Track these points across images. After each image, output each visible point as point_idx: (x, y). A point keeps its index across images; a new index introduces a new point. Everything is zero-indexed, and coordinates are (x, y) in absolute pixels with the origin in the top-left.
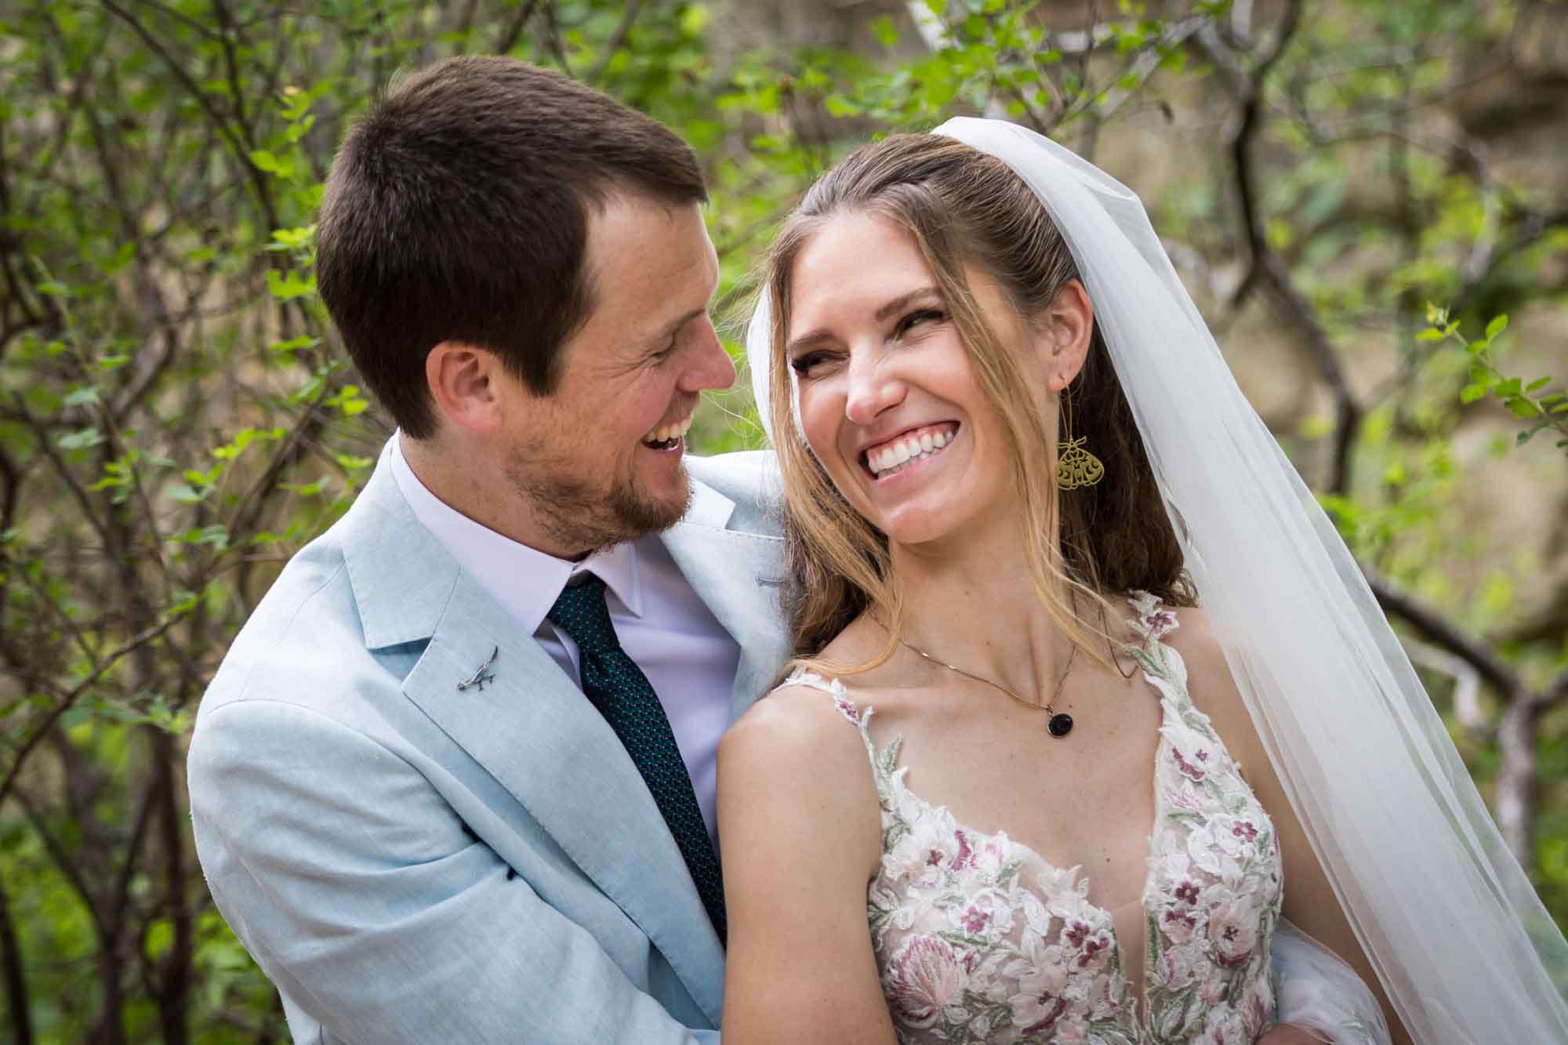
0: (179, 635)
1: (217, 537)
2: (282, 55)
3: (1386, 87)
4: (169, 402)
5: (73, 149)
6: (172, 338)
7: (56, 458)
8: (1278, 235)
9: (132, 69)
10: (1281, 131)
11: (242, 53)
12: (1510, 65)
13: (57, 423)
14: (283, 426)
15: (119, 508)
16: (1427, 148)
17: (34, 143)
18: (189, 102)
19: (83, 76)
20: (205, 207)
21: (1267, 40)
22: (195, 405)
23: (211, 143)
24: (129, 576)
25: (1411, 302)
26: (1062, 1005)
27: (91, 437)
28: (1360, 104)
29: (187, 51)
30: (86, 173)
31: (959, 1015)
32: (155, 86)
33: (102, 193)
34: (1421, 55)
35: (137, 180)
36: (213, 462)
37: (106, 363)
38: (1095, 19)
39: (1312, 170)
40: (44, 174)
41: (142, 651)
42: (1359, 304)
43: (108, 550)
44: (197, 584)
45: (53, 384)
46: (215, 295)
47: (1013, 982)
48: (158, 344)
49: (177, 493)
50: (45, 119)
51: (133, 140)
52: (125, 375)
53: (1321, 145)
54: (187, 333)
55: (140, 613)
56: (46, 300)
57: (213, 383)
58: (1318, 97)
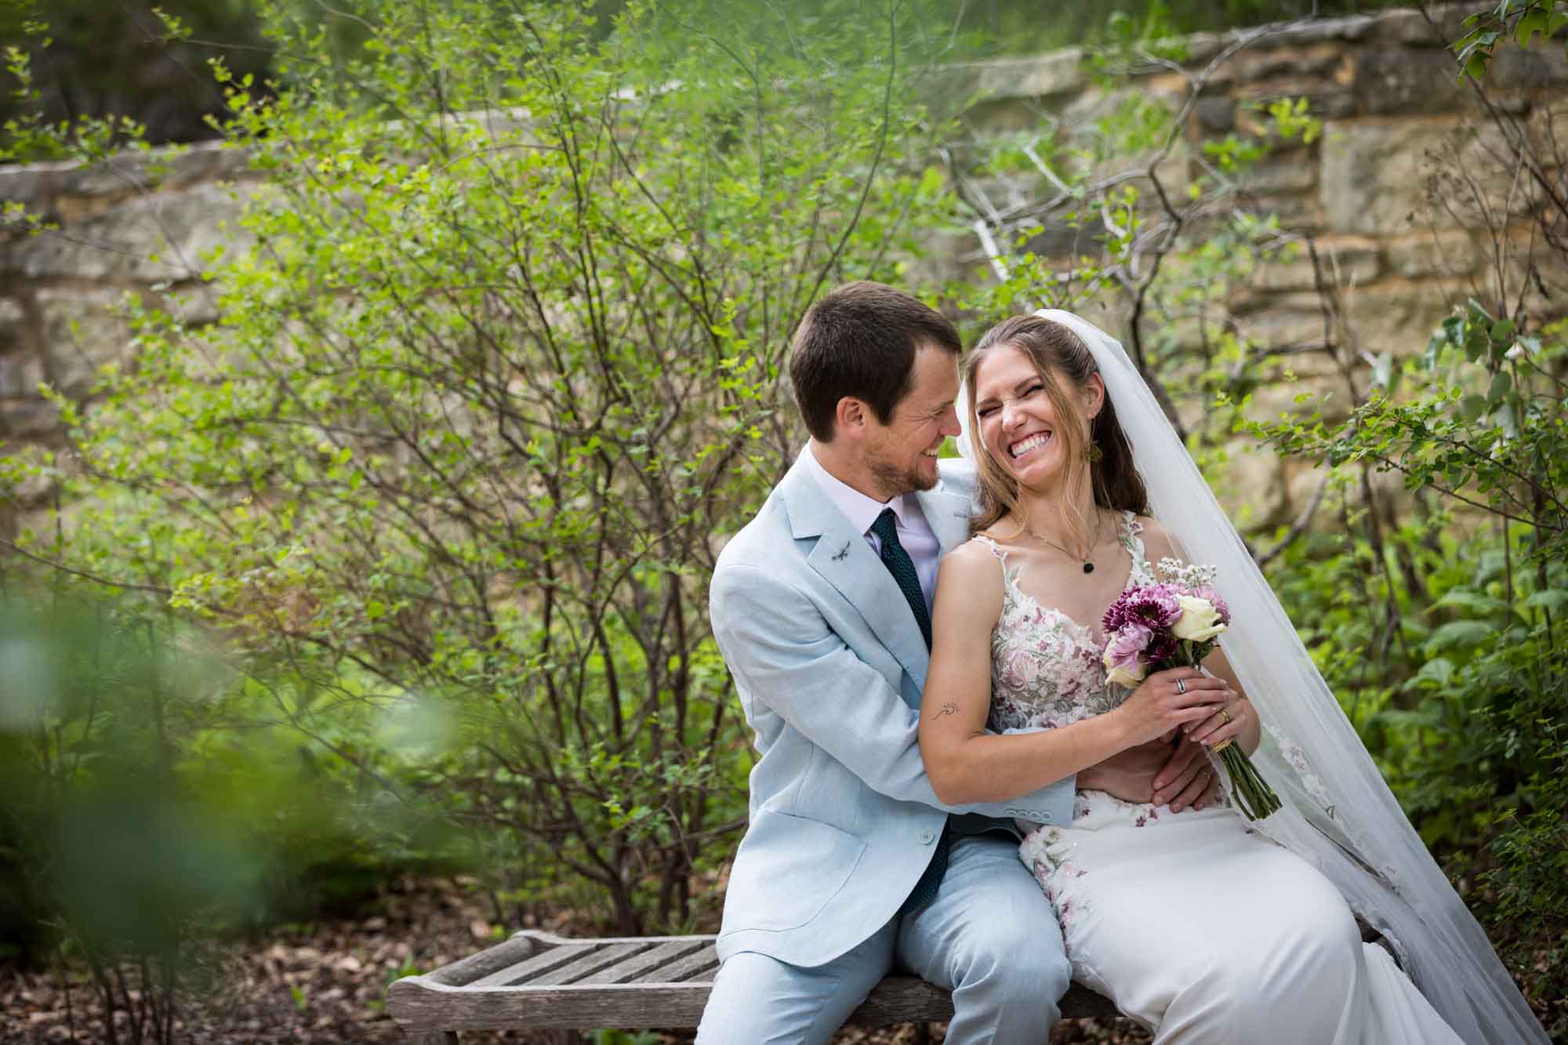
0: (682, 533)
1: (698, 491)
2: (725, 283)
3: (1198, 296)
4: (677, 433)
5: (635, 325)
6: (678, 406)
7: (629, 458)
8: (1151, 359)
9: (660, 290)
10: (1151, 314)
11: (707, 284)
12: (1249, 286)
13: (629, 443)
14: (726, 443)
15: (656, 479)
16: (1215, 321)
17: (619, 323)
18: (685, 305)
19: (639, 293)
20: (692, 351)
21: (1146, 276)
22: (688, 435)
23: (694, 322)
24: (660, 508)
25: (1209, 387)
26: (1078, 685)
27: (644, 449)
28: (1186, 303)
29: (683, 283)
30: (640, 334)
31: (1034, 686)
32: (670, 297)
33: (648, 343)
34: (1212, 282)
35: (663, 338)
36: (694, 458)
37: (650, 417)
38: (1073, 267)
39: (1166, 331)
40: (623, 336)
41: (666, 541)
42: (1186, 389)
43: (652, 497)
44: (689, 511)
45: (627, 426)
46: (696, 387)
47: (1058, 673)
48: (672, 409)
49: (680, 472)
50: (622, 312)
51: (660, 322)
52: (658, 422)
53: (1169, 320)
54: (684, 404)
55: (665, 523)
56: (624, 390)
57: (695, 424)
58: (1167, 301)
